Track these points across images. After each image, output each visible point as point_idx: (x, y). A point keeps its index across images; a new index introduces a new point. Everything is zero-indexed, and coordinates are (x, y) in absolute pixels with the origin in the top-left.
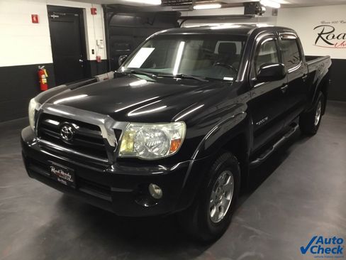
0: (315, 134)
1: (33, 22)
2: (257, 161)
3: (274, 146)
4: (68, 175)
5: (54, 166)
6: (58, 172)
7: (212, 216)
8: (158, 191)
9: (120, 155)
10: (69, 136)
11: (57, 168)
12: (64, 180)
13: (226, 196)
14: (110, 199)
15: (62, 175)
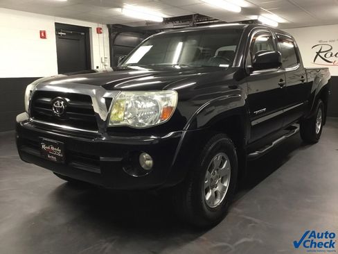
0: (316, 142)
1: (41, 37)
2: (256, 153)
3: (274, 143)
4: (58, 150)
5: (45, 142)
6: (49, 148)
7: (207, 198)
8: (149, 162)
9: (110, 124)
10: (61, 110)
11: (48, 144)
12: (54, 156)
13: (222, 181)
14: (98, 171)
15: (52, 151)
